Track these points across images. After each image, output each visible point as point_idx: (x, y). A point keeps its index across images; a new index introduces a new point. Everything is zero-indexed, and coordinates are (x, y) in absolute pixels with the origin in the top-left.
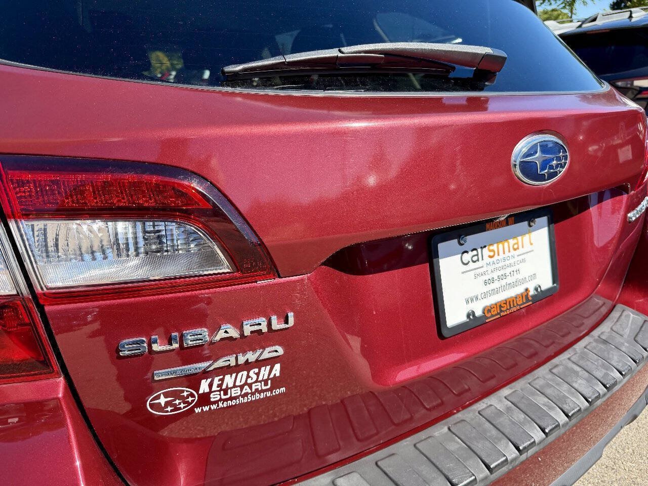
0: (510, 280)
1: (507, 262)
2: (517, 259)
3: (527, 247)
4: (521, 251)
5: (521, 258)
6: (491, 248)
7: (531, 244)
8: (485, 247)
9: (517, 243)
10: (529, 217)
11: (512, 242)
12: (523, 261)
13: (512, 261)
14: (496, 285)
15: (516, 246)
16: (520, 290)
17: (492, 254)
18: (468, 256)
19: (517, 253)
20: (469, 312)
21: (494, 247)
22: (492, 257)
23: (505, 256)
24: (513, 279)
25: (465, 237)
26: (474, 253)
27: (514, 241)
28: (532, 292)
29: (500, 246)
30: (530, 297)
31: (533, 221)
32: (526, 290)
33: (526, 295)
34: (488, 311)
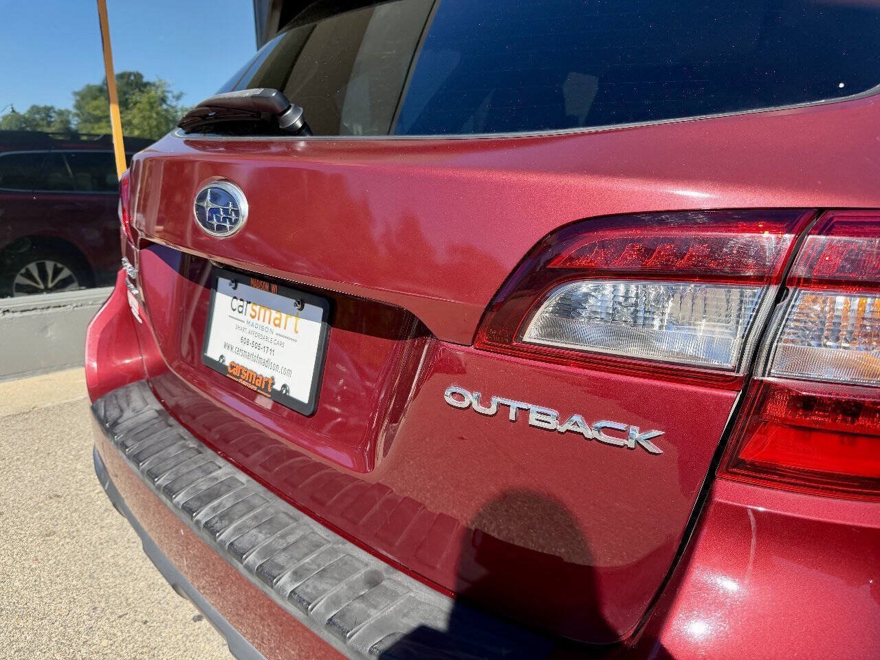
0: (262, 354)
1: (264, 333)
2: (274, 336)
3: (289, 332)
4: (280, 330)
5: (279, 338)
6: (255, 307)
7: (297, 332)
8: (250, 303)
9: (280, 319)
10: (302, 294)
11: (275, 314)
12: (282, 344)
13: (270, 335)
14: (249, 349)
15: (277, 322)
16: (266, 372)
17: (253, 314)
18: (237, 303)
19: (276, 330)
20: (222, 357)
21: (257, 308)
22: (253, 317)
23: (266, 324)
24: (264, 355)
25: (236, 282)
26: (241, 303)
27: (278, 315)
28: (278, 387)
29: (263, 311)
30: (274, 390)
31: (301, 304)
32: (273, 379)
33: (267, 383)
34: (232, 367)
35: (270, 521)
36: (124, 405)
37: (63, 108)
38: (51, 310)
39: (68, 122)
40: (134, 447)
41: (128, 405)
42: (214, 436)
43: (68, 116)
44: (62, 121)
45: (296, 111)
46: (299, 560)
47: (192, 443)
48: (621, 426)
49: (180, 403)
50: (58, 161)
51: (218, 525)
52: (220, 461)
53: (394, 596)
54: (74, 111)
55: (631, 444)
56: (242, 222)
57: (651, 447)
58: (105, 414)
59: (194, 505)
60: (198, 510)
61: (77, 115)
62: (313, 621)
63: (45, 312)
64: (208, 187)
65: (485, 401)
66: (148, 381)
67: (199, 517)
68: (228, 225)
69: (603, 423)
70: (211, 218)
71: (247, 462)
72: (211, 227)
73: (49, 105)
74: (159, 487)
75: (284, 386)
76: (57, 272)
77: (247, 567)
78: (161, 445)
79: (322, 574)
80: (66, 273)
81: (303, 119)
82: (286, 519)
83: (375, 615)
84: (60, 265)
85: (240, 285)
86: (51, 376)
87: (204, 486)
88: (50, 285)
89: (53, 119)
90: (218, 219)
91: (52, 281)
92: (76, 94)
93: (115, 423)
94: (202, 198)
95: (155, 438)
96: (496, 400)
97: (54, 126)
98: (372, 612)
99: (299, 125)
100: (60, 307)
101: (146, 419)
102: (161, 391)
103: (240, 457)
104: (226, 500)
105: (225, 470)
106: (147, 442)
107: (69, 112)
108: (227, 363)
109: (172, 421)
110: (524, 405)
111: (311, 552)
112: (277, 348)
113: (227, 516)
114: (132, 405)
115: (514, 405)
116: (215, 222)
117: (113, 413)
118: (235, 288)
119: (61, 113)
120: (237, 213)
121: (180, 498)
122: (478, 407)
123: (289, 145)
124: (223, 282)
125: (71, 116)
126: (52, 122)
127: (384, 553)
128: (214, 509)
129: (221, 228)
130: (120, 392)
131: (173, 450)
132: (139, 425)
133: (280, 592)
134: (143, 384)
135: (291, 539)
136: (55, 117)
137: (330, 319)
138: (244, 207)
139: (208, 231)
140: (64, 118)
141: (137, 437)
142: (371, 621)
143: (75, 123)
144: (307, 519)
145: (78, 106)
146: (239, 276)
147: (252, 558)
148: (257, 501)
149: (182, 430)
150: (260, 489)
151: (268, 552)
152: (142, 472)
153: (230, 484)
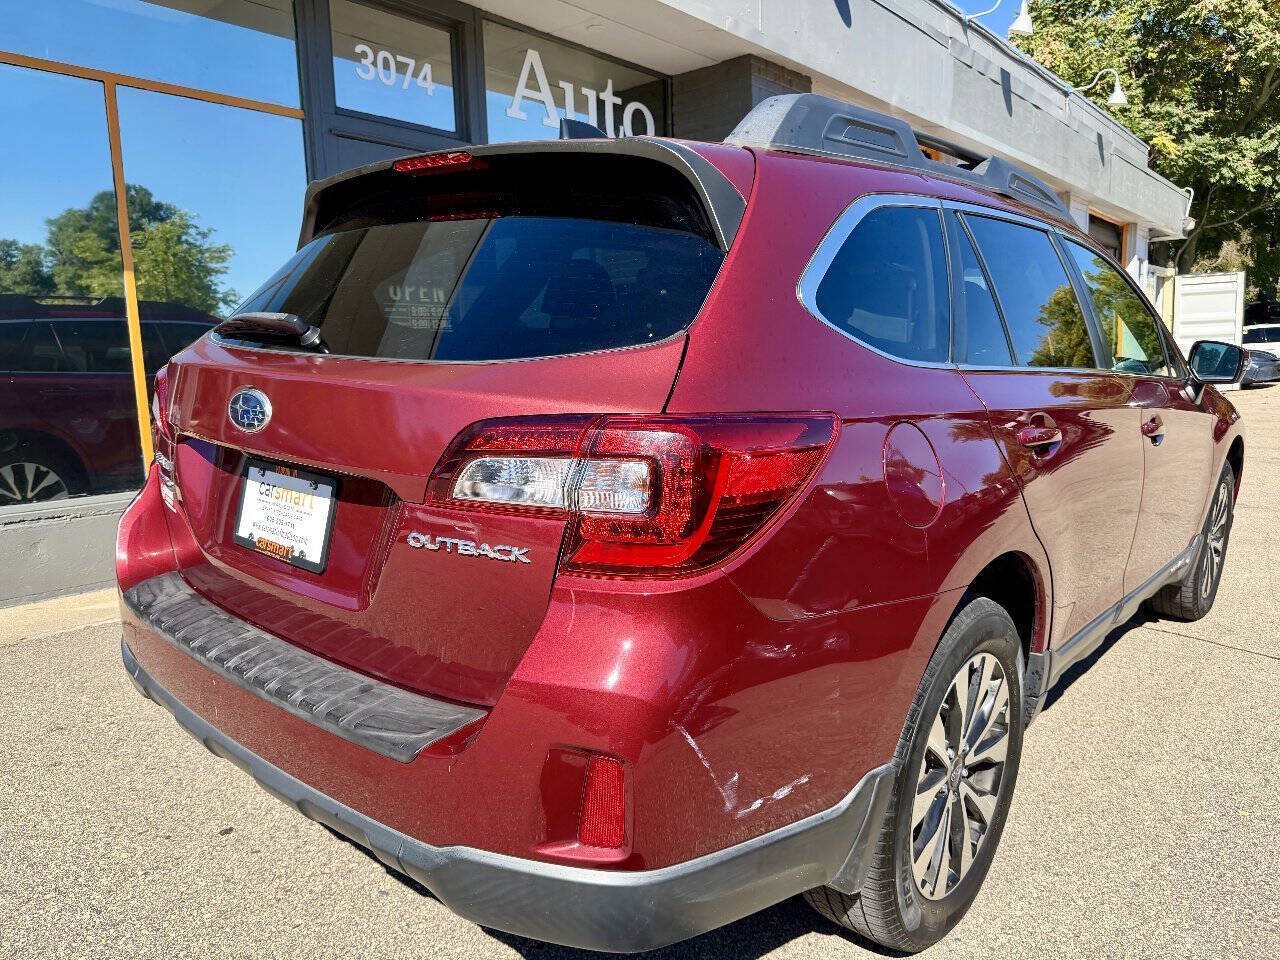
0: (284, 528)
1: (286, 511)
2: (294, 513)
3: (306, 508)
4: (300, 508)
5: (298, 514)
7: (312, 507)
8: (275, 486)
9: (299, 498)
10: (316, 476)
11: (295, 494)
12: (301, 519)
13: (291, 512)
14: (273, 525)
15: (297, 501)
16: (286, 543)
17: (278, 496)
18: (264, 488)
19: (296, 507)
20: (251, 534)
21: (280, 490)
22: (277, 498)
23: (287, 504)
24: (287, 529)
25: (264, 469)
26: (268, 487)
27: (297, 496)
28: (296, 554)
29: (285, 493)
30: (293, 557)
31: (316, 484)
32: (293, 547)
33: (288, 551)
34: (260, 542)
35: (288, 662)
36: (157, 591)
37: (30, 244)
38: (42, 522)
39: (38, 263)
40: (168, 621)
41: (161, 591)
42: (243, 611)
43: (38, 254)
44: (29, 263)
45: (314, 332)
46: (309, 682)
47: (224, 616)
48: (508, 548)
49: (212, 588)
50: (44, 334)
51: (245, 668)
52: (249, 627)
53: (380, 696)
54: (48, 248)
55: (513, 558)
56: (268, 420)
57: (525, 559)
58: (138, 600)
59: (225, 656)
60: (228, 659)
61: (53, 254)
62: (316, 717)
63: (35, 524)
64: (241, 392)
65: (433, 541)
66: (179, 572)
67: (229, 664)
68: (256, 423)
69: (501, 547)
70: (243, 418)
71: (273, 627)
72: (243, 425)
73: (10, 239)
74: (193, 649)
75: (302, 552)
76: (39, 477)
77: (269, 692)
78: (194, 619)
79: (327, 689)
80: (52, 478)
81: (320, 337)
82: (302, 659)
83: (362, 707)
84: (43, 469)
85: (268, 473)
86: (40, 604)
87: (233, 643)
88: (30, 495)
89: (14, 260)
90: (248, 418)
91: (32, 491)
92: (50, 222)
93: (149, 605)
94: (236, 401)
95: (188, 615)
96: (439, 539)
97: (16, 269)
98: (361, 705)
99: (318, 342)
100: (54, 518)
101: (179, 601)
102: (193, 581)
103: (267, 624)
104: (253, 652)
105: (252, 632)
106: (181, 618)
107: (41, 249)
108: (255, 540)
109: (204, 601)
110: (455, 541)
111: (320, 677)
112: (297, 523)
113: (253, 661)
114: (165, 591)
115: (448, 541)
116: (246, 421)
117: (147, 598)
118: (263, 475)
119: (27, 251)
120: (263, 413)
121: (213, 654)
122: (430, 546)
123: (309, 359)
124: (253, 471)
125: (42, 256)
126: (14, 263)
127: (377, 673)
128: (243, 658)
129: (251, 425)
130: (152, 581)
131: (205, 622)
132: (172, 605)
133: (292, 704)
134: (174, 574)
135: (305, 671)
136: (18, 256)
137: (337, 495)
138: (268, 409)
139: (241, 428)
140: (33, 257)
141: (172, 615)
142: (358, 711)
143: (50, 264)
144: (320, 659)
145: (54, 241)
146: (267, 465)
147: (273, 685)
148: (279, 650)
149: (214, 608)
150: (283, 643)
151: (285, 680)
152: (178, 640)
153: (256, 641)
